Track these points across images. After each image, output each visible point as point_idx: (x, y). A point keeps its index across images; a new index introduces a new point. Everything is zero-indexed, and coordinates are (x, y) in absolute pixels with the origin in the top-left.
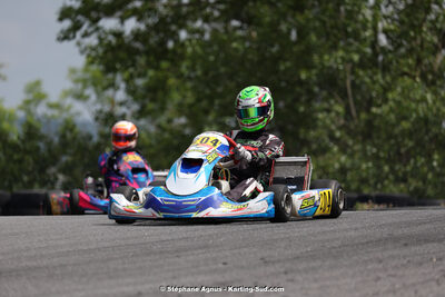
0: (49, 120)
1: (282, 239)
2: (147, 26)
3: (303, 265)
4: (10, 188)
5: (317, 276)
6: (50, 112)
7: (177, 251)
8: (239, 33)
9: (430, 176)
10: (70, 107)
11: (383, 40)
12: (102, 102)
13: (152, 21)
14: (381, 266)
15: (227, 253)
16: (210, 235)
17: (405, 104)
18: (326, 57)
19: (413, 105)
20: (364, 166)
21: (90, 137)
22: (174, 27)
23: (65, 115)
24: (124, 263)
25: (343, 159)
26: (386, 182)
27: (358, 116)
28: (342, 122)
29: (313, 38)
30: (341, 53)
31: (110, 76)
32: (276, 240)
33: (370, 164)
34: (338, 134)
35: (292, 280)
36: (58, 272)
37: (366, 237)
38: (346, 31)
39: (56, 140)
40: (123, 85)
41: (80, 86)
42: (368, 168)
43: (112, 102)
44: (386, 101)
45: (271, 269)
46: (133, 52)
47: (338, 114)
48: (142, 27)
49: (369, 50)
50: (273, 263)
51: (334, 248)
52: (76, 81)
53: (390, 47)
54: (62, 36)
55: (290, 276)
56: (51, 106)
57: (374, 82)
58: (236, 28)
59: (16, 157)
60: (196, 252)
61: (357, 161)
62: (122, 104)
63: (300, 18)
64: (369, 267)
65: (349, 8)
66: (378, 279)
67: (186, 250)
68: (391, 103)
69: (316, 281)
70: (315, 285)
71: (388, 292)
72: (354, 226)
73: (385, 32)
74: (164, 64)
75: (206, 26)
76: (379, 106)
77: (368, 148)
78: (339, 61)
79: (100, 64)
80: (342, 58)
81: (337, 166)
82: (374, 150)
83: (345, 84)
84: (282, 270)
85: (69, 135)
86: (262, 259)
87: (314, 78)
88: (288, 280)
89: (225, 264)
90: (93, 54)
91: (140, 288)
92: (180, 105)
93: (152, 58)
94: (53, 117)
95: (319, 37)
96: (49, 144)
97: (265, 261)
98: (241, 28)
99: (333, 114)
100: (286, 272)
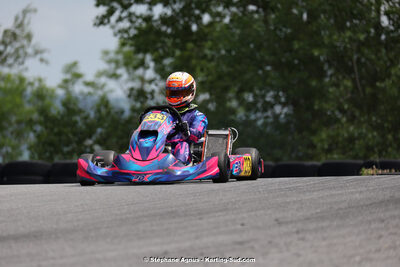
0: (85, 96)
1: (294, 202)
2: (174, 10)
3: (312, 226)
4: (51, 158)
5: (325, 235)
6: (86, 90)
7: (199, 214)
8: (256, 16)
10: (104, 86)
11: (385, 21)
12: (133, 80)
13: (178, 6)
14: (383, 225)
15: (245, 215)
18: (335, 37)
20: (370, 136)
21: (122, 112)
22: (197, 12)
23: (100, 93)
24: (152, 225)
25: (351, 128)
26: (390, 149)
27: (364, 90)
28: (349, 95)
30: (348, 34)
31: (140, 56)
32: (289, 203)
33: (375, 134)
34: (346, 107)
35: (303, 239)
36: (92, 234)
37: (370, 199)
38: (352, 13)
39: (92, 115)
40: (152, 64)
41: (113, 65)
42: (374, 137)
43: (142, 79)
44: (389, 76)
45: (284, 229)
46: (159, 33)
47: (346, 87)
48: (169, 12)
49: (372, 31)
50: (287, 223)
51: (341, 209)
52: (109, 62)
53: (392, 28)
54: (98, 22)
55: (301, 235)
56: (87, 84)
57: (379, 59)
58: (253, 12)
59: (56, 130)
60: (217, 215)
61: (364, 131)
62: (151, 82)
64: (373, 226)
66: (380, 237)
67: (208, 213)
68: (394, 78)
69: (324, 239)
70: (324, 243)
71: (390, 248)
72: (359, 190)
73: (387, 14)
74: (190, 45)
75: (226, 11)
76: (383, 80)
77: (374, 119)
78: (347, 40)
79: (131, 45)
80: (350, 38)
81: (346, 135)
82: (379, 121)
83: (351, 60)
84: (295, 230)
85: (103, 111)
86: (277, 220)
88: (300, 239)
89: (243, 225)
90: (126, 36)
91: (166, 248)
93: (178, 41)
94: (90, 94)
95: (328, 19)
96: (86, 118)
97: (279, 222)
98: (257, 12)
99: (342, 88)
100: (298, 232)
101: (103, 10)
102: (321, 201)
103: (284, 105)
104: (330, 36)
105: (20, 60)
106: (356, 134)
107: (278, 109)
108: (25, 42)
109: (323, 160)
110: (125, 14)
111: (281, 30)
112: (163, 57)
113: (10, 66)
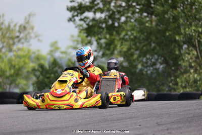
0: (61, 59)
1: (166, 114)
3: (176, 126)
5: (181, 131)
6: (61, 55)
8: (148, 19)
10: (70, 53)
15: (141, 121)
16: (133, 112)
18: (187, 29)
22: (118, 16)
23: (68, 57)
24: (94, 126)
25: (196, 76)
28: (194, 59)
29: (181, 21)
30: (193, 28)
31: (89, 38)
32: (163, 114)
34: (193, 65)
35: (170, 133)
36: (64, 130)
38: (195, 18)
41: (75, 43)
45: (160, 128)
47: (193, 54)
50: (162, 125)
51: (189, 118)
52: (74, 41)
55: (169, 131)
56: (62, 53)
58: (146, 17)
60: (127, 120)
62: (96, 51)
63: (175, 12)
65: (197, 7)
67: (122, 119)
69: (181, 133)
72: (199, 107)
74: (115, 33)
78: (193, 31)
79: (84, 33)
83: (195, 41)
84: (166, 128)
86: (157, 123)
87: (182, 39)
88: (168, 133)
89: (140, 125)
90: (81, 28)
92: (120, 52)
94: (63, 57)
95: (184, 20)
98: (147, 16)
99: (191, 55)
100: (167, 129)
102: (180, 113)
103: (161, 64)
104: (185, 29)
105: (28, 40)
106: (198, 79)
107: (158, 66)
108: (31, 31)
109: (182, 91)
111: (159, 26)
112: (100, 39)
113: (23, 43)
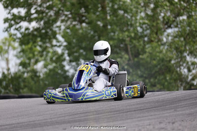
9: (166, 83)
13: (42, 22)
17: (154, 53)
19: (158, 54)
27: (134, 59)
28: (127, 62)
44: (145, 52)
46: (34, 35)
47: (126, 58)
54: (5, 30)
68: (147, 54)
76: (143, 55)
77: (139, 72)
78: (126, 37)
80: (127, 35)
82: (142, 74)
99: (124, 59)
101: (7, 25)
110: (18, 26)
